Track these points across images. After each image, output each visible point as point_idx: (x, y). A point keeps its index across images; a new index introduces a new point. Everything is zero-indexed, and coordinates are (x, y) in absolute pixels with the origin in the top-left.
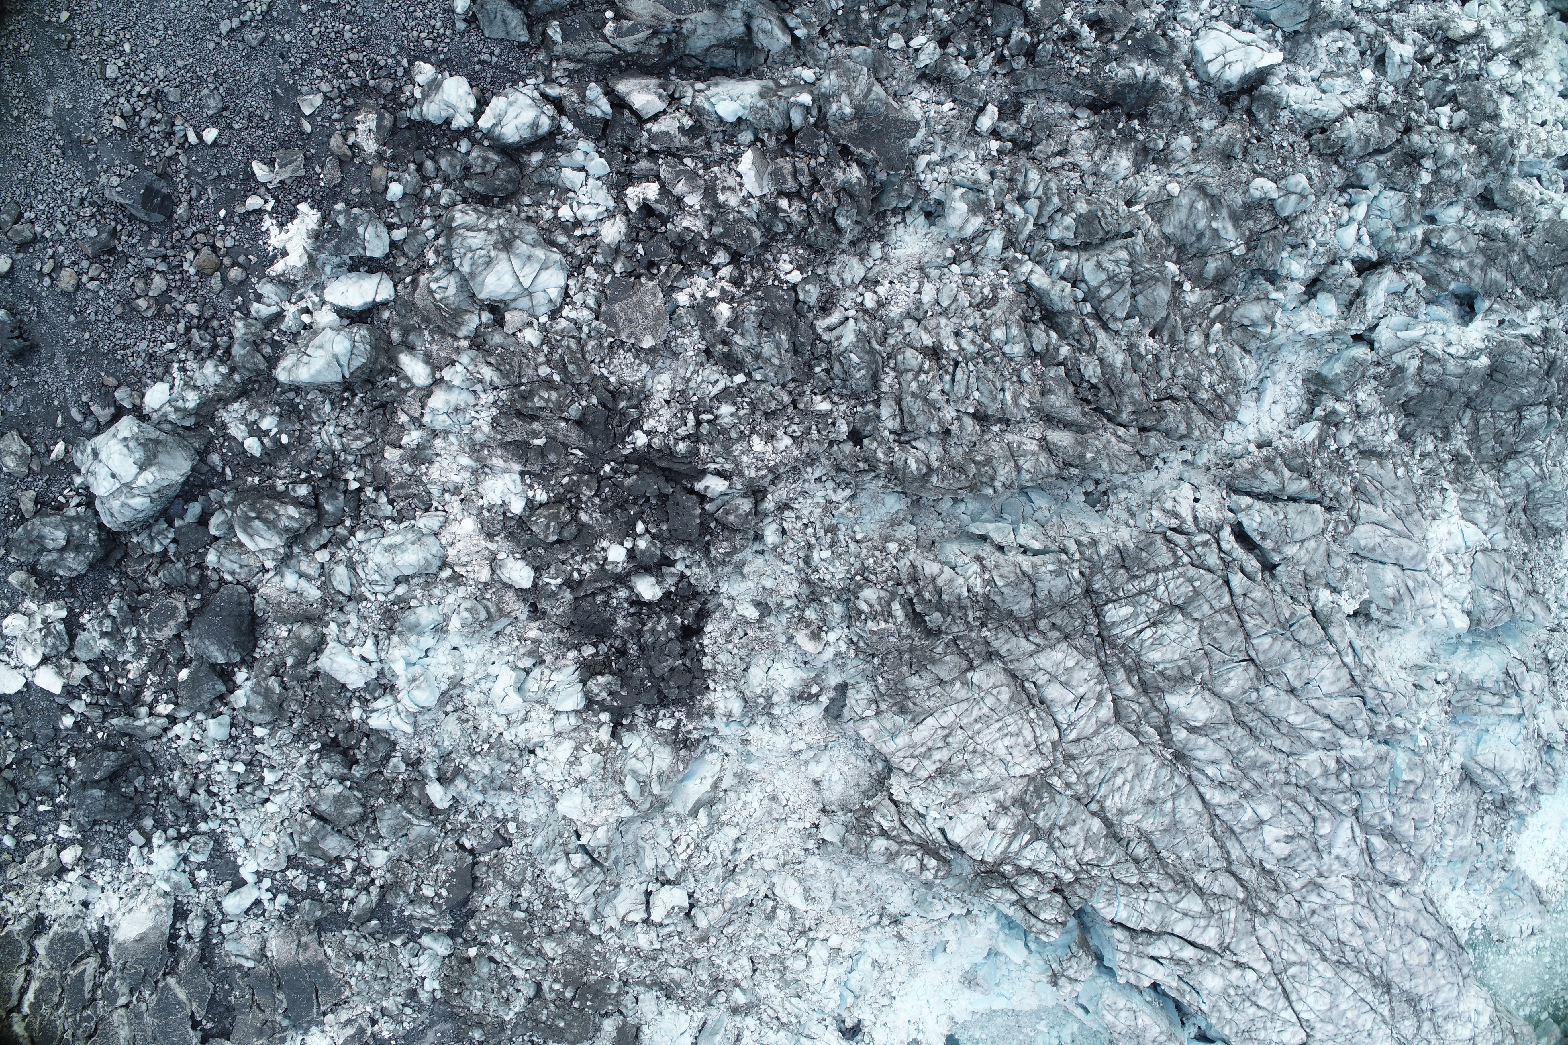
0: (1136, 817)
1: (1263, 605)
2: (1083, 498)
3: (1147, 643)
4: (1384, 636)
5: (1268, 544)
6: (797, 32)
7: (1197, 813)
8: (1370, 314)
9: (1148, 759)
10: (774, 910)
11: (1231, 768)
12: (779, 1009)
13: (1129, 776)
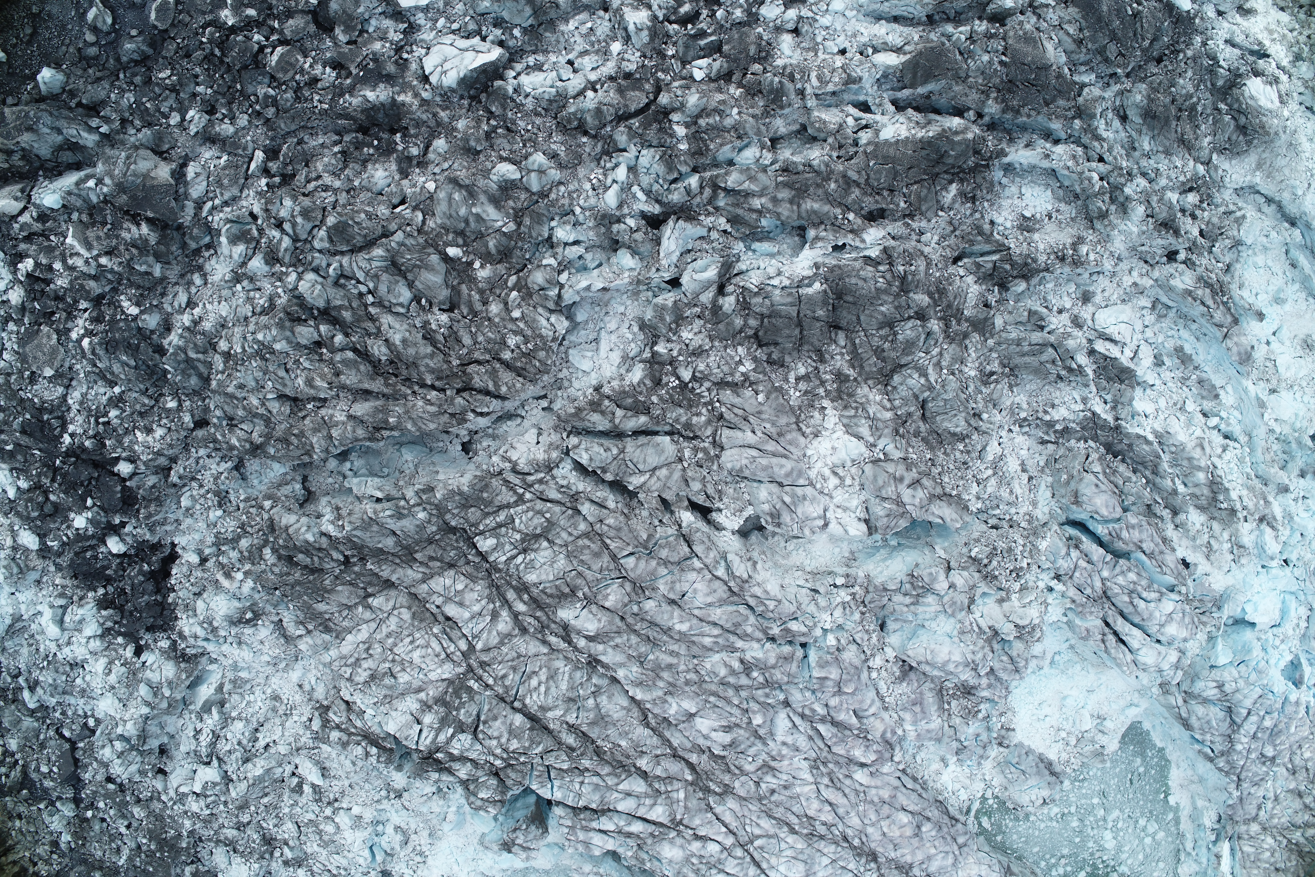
0: (558, 713)
1: (619, 529)
2: (460, 448)
3: (522, 567)
4: (791, 546)
5: (609, 477)
6: (101, 130)
7: (623, 708)
8: (664, 262)
9: (560, 664)
10: (300, 785)
11: (639, 670)
12: (327, 863)
13: (543, 678)
